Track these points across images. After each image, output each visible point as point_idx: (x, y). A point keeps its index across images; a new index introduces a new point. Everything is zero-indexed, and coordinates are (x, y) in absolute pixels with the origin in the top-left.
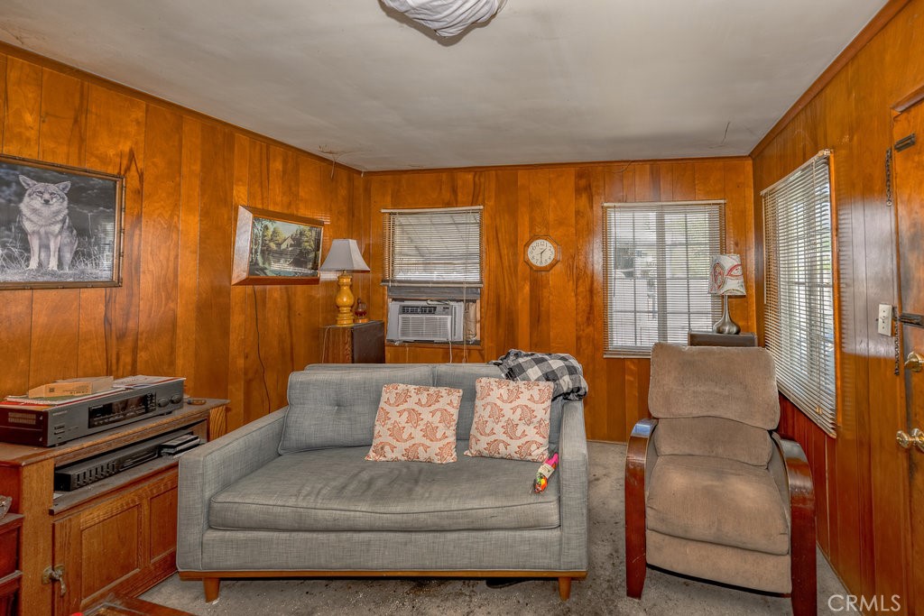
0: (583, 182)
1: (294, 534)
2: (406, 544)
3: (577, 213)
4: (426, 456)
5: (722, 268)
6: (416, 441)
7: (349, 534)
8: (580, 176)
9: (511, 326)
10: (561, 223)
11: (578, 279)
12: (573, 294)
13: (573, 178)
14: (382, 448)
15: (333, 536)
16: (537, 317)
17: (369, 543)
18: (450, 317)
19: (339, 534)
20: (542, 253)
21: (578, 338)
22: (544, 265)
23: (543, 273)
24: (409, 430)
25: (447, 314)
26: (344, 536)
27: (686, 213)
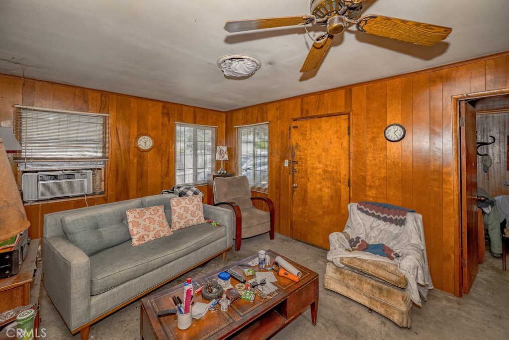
0: (165, 111)
1: (141, 277)
2: (186, 260)
3: (163, 125)
4: (163, 234)
5: (223, 151)
6: (158, 229)
7: (166, 266)
8: (164, 107)
9: (126, 181)
10: (155, 128)
11: (162, 156)
12: (160, 163)
13: (161, 108)
14: (143, 237)
15: (159, 269)
16: (141, 175)
17: (173, 266)
18: (86, 180)
19: (161, 267)
20: (145, 143)
21: (162, 183)
22: (146, 149)
23: (145, 153)
24: (152, 226)
25: (84, 178)
26: (164, 267)
27: (204, 130)
